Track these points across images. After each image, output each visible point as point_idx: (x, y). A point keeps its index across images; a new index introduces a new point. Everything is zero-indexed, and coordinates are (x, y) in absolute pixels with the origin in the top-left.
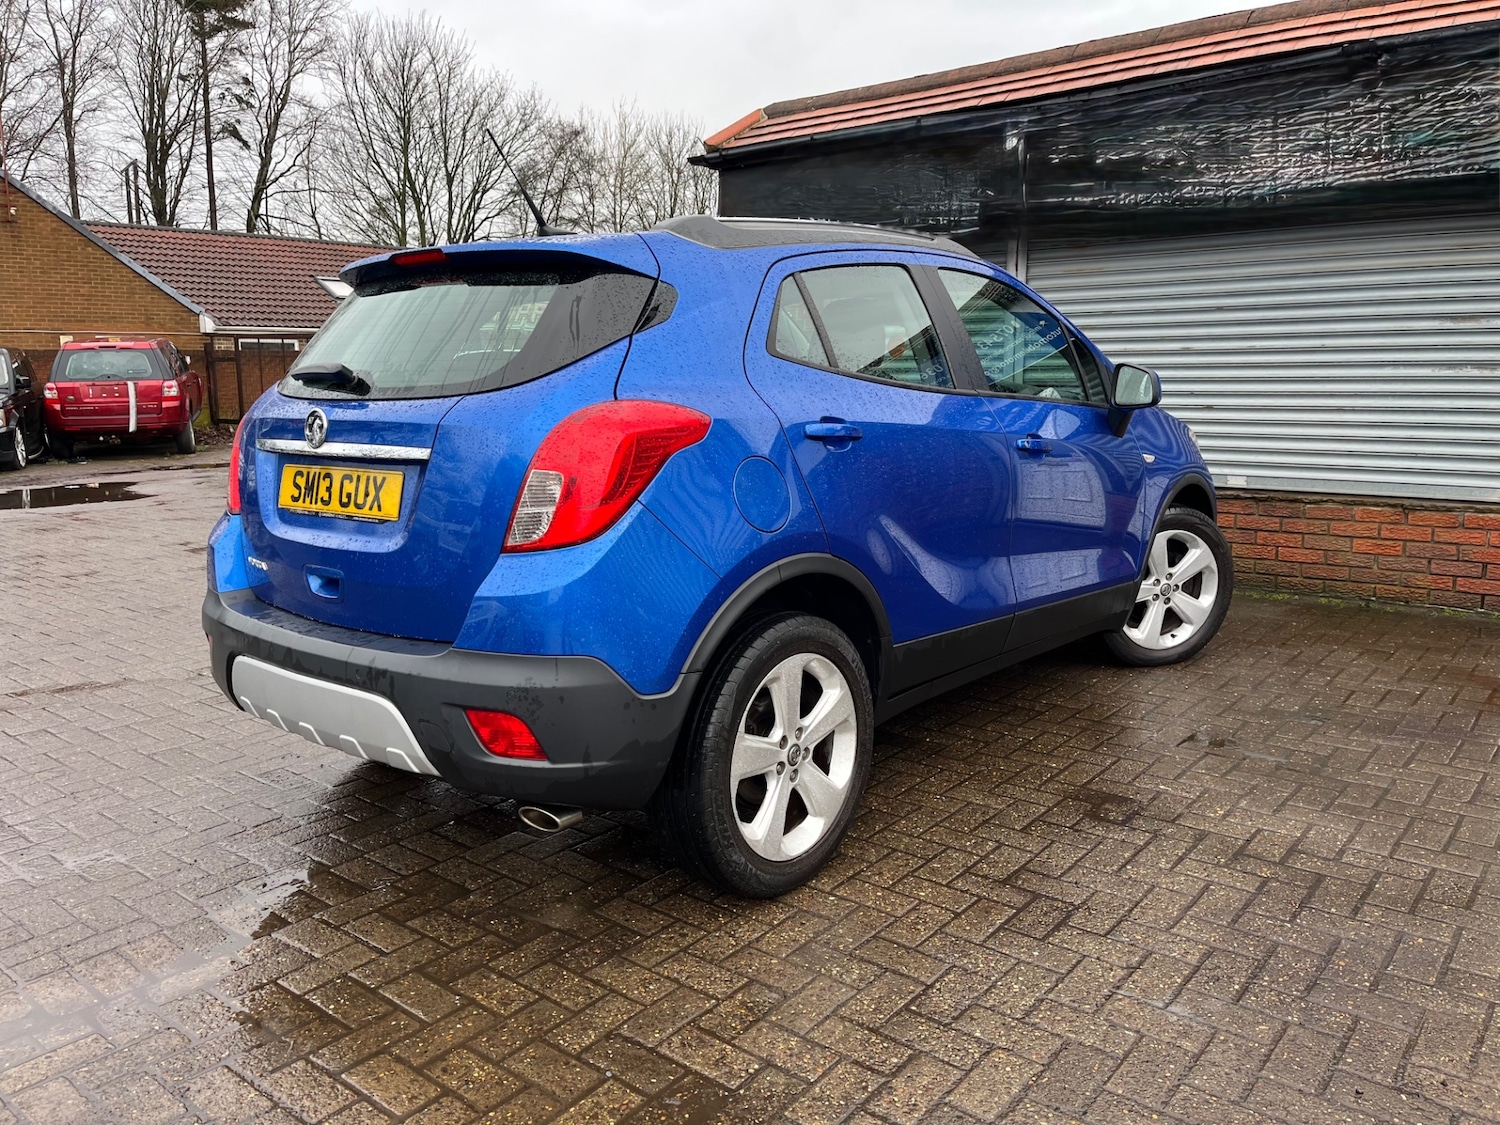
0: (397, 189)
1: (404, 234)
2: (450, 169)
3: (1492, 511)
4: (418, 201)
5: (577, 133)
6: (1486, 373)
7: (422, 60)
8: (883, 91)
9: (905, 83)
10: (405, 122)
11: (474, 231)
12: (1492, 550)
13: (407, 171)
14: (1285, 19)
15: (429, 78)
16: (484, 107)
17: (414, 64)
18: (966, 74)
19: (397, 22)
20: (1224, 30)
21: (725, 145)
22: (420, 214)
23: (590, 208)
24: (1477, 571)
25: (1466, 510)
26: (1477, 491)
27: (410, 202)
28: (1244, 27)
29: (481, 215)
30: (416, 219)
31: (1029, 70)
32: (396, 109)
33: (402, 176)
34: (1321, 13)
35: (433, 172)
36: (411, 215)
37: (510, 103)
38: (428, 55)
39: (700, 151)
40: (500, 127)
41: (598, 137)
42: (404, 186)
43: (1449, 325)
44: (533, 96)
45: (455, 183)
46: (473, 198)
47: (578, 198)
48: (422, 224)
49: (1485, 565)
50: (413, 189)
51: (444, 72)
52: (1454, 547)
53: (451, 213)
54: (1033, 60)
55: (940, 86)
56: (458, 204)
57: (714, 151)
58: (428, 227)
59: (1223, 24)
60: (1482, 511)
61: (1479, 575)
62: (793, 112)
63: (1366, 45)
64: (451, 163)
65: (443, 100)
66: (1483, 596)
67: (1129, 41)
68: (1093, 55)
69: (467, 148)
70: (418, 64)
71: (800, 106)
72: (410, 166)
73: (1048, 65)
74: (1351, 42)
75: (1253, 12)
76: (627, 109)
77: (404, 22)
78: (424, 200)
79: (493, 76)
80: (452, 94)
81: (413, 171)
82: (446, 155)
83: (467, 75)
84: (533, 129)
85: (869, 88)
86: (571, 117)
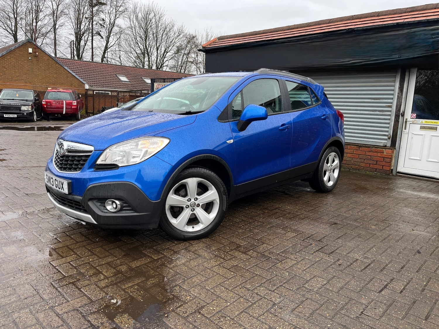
0: (143, 51)
1: (144, 64)
2: (158, 46)
3: (379, 148)
4: (148, 55)
5: (194, 37)
6: (381, 113)
7: (152, 15)
8: (245, 35)
9: (250, 33)
10: (146, 32)
11: (163, 64)
12: (379, 158)
13: (146, 46)
14: (338, 22)
15: (153, 20)
16: (168, 29)
17: (150, 16)
18: (265, 31)
19: (145, 4)
20: (324, 24)
21: (207, 47)
22: (149, 58)
23: (196, 59)
24: (375, 163)
25: (372, 147)
26: (377, 143)
27: (146, 55)
28: (328, 23)
29: (166, 59)
30: (148, 60)
32: (144, 29)
33: (144, 47)
34: (346, 20)
35: (153, 47)
36: (146, 59)
37: (175, 28)
38: (154, 14)
39: (201, 48)
40: (172, 35)
41: (200, 38)
42: (145, 50)
43: (373, 101)
44: (182, 26)
45: (159, 50)
46: (164, 55)
47: (193, 56)
48: (149, 61)
49: (377, 161)
50: (147, 51)
51: (158, 19)
52: (370, 156)
53: (157, 58)
54: (280, 29)
55: (258, 34)
56: (160, 56)
57: (204, 48)
58: (151, 62)
59: (324, 22)
60: (376, 148)
61: (376, 164)
62: (224, 39)
63: (352, 29)
64: (158, 45)
65: (157, 27)
66: (376, 169)
67: (302, 26)
68: (293, 29)
69: (162, 40)
70: (151, 17)
71: (226, 37)
72: (147, 45)
73: (283, 31)
74: (348, 29)
75: (331, 19)
77: (148, 4)
78: (150, 54)
79: (171, 21)
80: (160, 25)
81: (147, 46)
82: (157, 42)
83: (164, 19)
84: (181, 36)
85: (242, 34)
86: (192, 32)
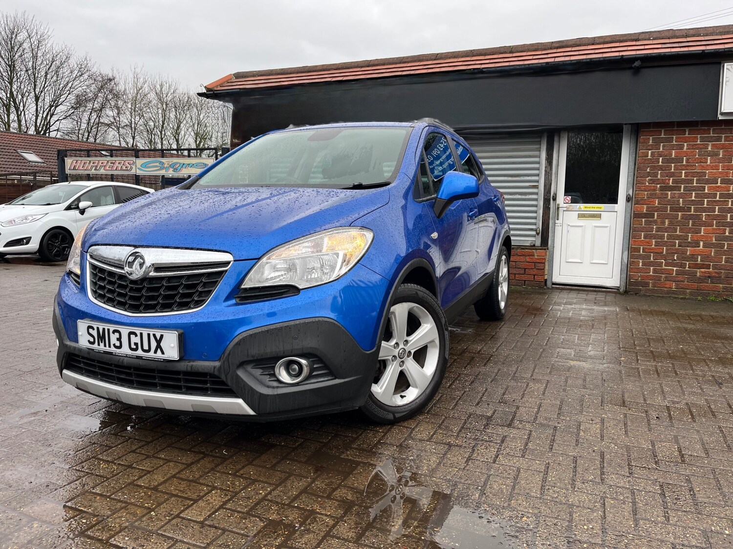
0: (5, 102)
1: (9, 126)
2: (37, 93)
3: (527, 249)
4: (17, 109)
5: (110, 80)
6: (523, 197)
7: (22, 36)
8: (289, 71)
9: (298, 69)
10: (12, 67)
11: (50, 126)
12: (527, 263)
13: (11, 93)
14: (450, 58)
15: (26, 45)
16: (58, 63)
17: (18, 38)
18: (325, 67)
19: (9, 15)
20: (427, 60)
21: (215, 89)
22: (18, 116)
23: (118, 119)
24: (522, 272)
25: (517, 249)
26: (522, 242)
27: (13, 109)
28: (435, 60)
29: (55, 118)
30: (16, 118)
31: (351, 68)
32: (5, 60)
33: (8, 95)
34: (462, 57)
35: (27, 94)
36: (13, 116)
37: (73, 62)
38: (26, 33)
40: (67, 73)
41: (122, 82)
42: (10, 101)
43: (510, 179)
44: (86, 59)
45: (40, 100)
46: (50, 110)
47: (110, 113)
48: (19, 121)
49: (525, 269)
50: (14, 102)
51: (35, 43)
52: (514, 263)
53: (37, 116)
54: (353, 65)
55: (314, 71)
56: (41, 112)
57: (210, 91)
58: (23, 122)
59: (427, 58)
60: (523, 249)
61: (523, 273)
62: (248, 77)
63: (479, 70)
64: (37, 90)
65: (35, 57)
66: (525, 281)
67: (391, 61)
68: (377, 65)
69: (47, 83)
70: (20, 38)
71: (251, 74)
72: (13, 90)
73: (359, 67)
74: (474, 69)
75: (438, 54)
76: (138, 70)
77: (12, 16)
78: (21, 108)
79: (64, 47)
80: (39, 54)
81: (15, 93)
82: (35, 85)
83: (49, 45)
84: (86, 76)
85: (283, 69)
86: (107, 72)
